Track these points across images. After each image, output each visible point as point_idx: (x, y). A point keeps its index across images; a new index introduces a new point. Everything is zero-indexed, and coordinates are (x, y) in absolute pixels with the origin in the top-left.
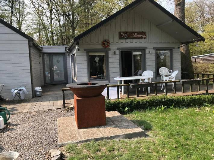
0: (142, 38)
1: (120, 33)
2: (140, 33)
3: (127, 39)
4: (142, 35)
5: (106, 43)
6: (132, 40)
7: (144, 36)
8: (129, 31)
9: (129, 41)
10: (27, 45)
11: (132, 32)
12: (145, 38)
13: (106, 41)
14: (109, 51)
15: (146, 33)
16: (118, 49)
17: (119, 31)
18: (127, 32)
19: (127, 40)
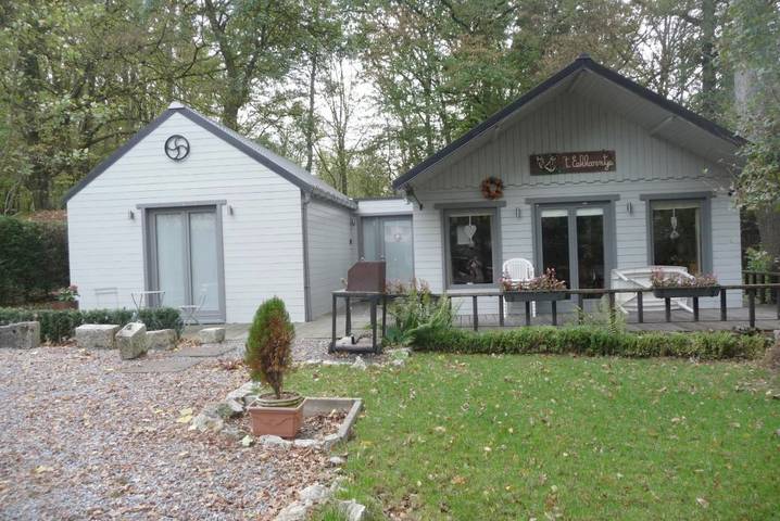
0: (600, 169)
1: (533, 160)
2: (593, 155)
3: (556, 172)
4: (601, 161)
5: (493, 189)
6: (569, 177)
7: (609, 164)
8: (560, 150)
9: (561, 178)
10: (299, 201)
11: (570, 155)
12: (613, 168)
13: (492, 181)
14: (503, 209)
15: (614, 152)
16: (528, 201)
17: (531, 153)
18: (554, 155)
19: (554, 178)
